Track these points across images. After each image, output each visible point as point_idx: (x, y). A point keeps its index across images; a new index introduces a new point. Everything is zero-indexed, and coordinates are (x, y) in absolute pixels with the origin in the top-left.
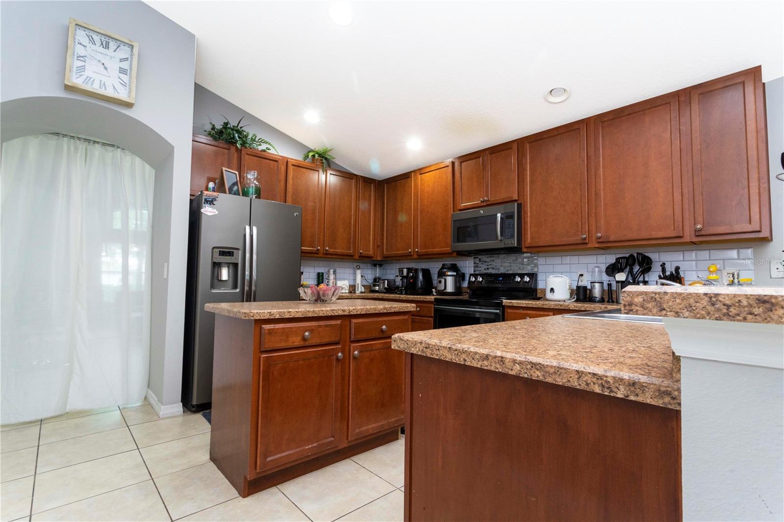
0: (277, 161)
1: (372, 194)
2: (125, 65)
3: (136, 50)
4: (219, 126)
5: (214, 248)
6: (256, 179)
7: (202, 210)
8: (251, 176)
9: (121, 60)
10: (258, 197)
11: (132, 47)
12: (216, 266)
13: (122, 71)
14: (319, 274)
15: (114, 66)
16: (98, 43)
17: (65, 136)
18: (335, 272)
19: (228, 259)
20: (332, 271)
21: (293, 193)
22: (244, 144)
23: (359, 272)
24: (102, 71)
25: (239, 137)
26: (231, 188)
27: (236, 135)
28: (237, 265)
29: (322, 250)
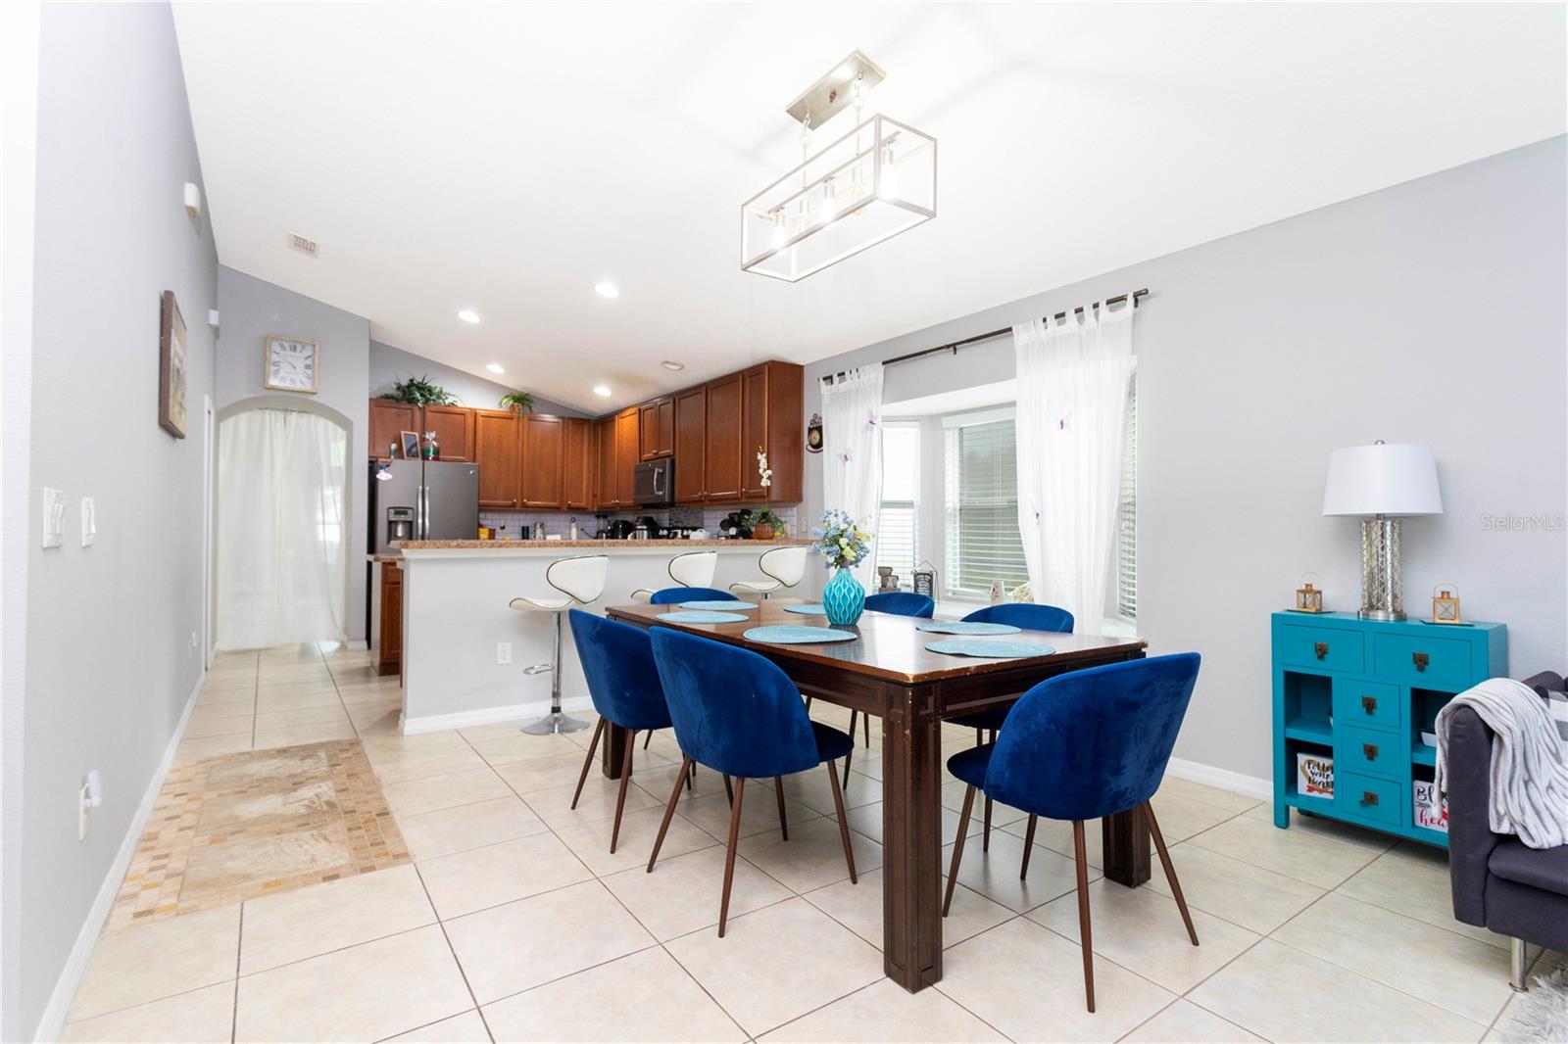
0: (464, 414)
1: (586, 436)
2: (309, 362)
3: (317, 348)
4: (405, 382)
5: (389, 508)
6: (435, 439)
7: (378, 476)
8: (430, 436)
9: (306, 358)
10: (436, 459)
11: (314, 346)
12: (392, 524)
13: (308, 367)
14: (523, 528)
15: (300, 364)
16: (288, 348)
17: (266, 409)
18: (542, 526)
19: (403, 517)
20: (538, 526)
21: (483, 445)
22: (427, 401)
23: (574, 524)
24: (292, 370)
25: (422, 395)
26: (409, 451)
27: (418, 395)
28: (411, 523)
29: (519, 503)
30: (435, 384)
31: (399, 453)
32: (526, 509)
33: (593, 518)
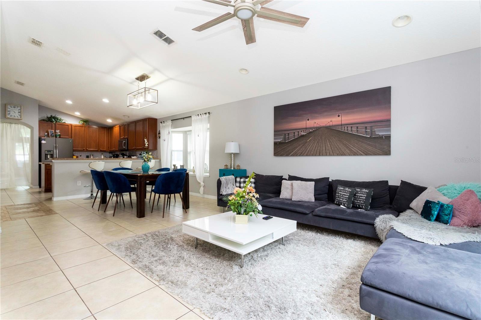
0: (68, 125)
1: (105, 131)
2: (19, 111)
3: (22, 108)
4: (49, 116)
5: (45, 151)
6: (59, 132)
7: (42, 142)
9: (19, 110)
10: (60, 137)
11: (21, 107)
12: (46, 155)
13: (19, 112)
14: (87, 156)
15: (17, 112)
16: (13, 107)
17: (4, 122)
18: (93, 155)
19: (49, 153)
20: (91, 155)
21: (74, 134)
22: (57, 121)
23: (102, 155)
24: (14, 113)
25: (55, 120)
26: (51, 135)
27: (54, 120)
28: (52, 155)
29: (85, 149)
30: (59, 117)
31: (48, 135)
32: (87, 151)
33: (108, 153)
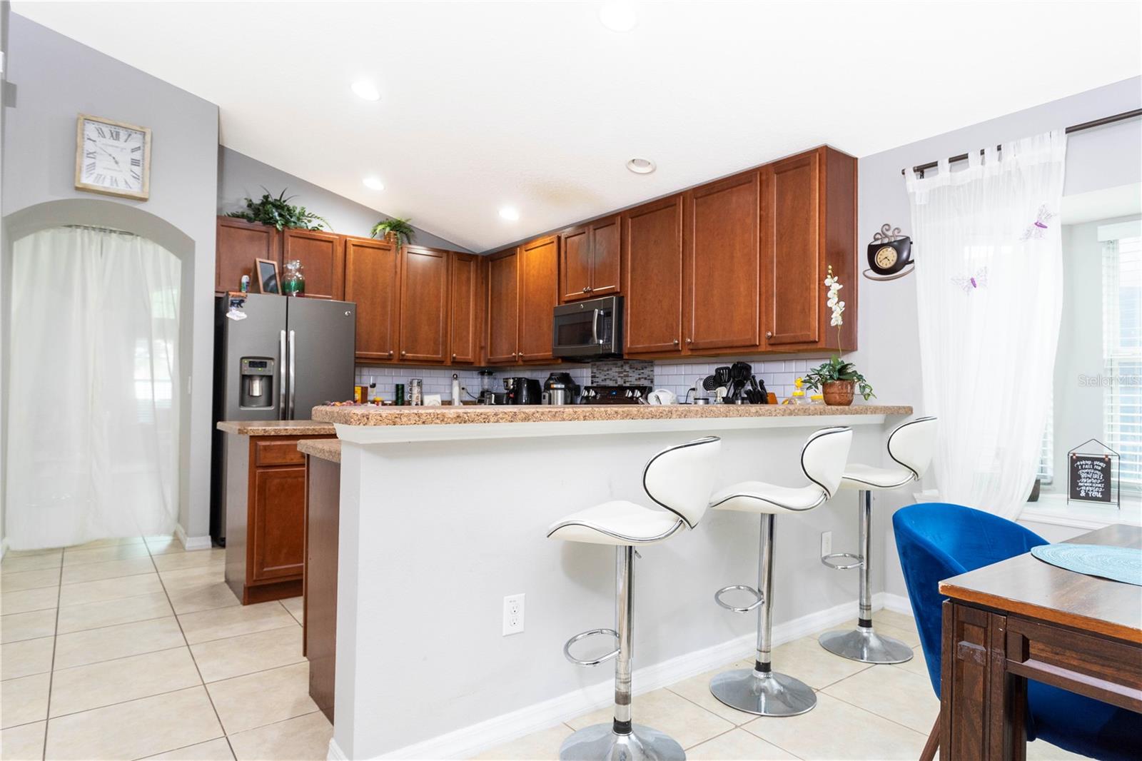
0: (332, 242)
1: (472, 275)
2: (137, 156)
3: (148, 137)
4: (257, 200)
5: (242, 358)
6: (299, 270)
7: (228, 315)
8: (293, 266)
9: (133, 150)
10: (301, 294)
11: (144, 134)
12: (246, 379)
13: (135, 162)
14: (397, 386)
15: (125, 158)
16: (108, 134)
17: (77, 226)
18: (420, 384)
19: (260, 371)
20: (415, 383)
21: (354, 282)
22: (286, 224)
23: (456, 383)
24: (115, 166)
25: (280, 215)
26: (266, 284)
27: (276, 214)
28: (270, 378)
29: (397, 355)
30: (296, 203)
31: (254, 286)
32: (404, 363)
33: (475, 374)
